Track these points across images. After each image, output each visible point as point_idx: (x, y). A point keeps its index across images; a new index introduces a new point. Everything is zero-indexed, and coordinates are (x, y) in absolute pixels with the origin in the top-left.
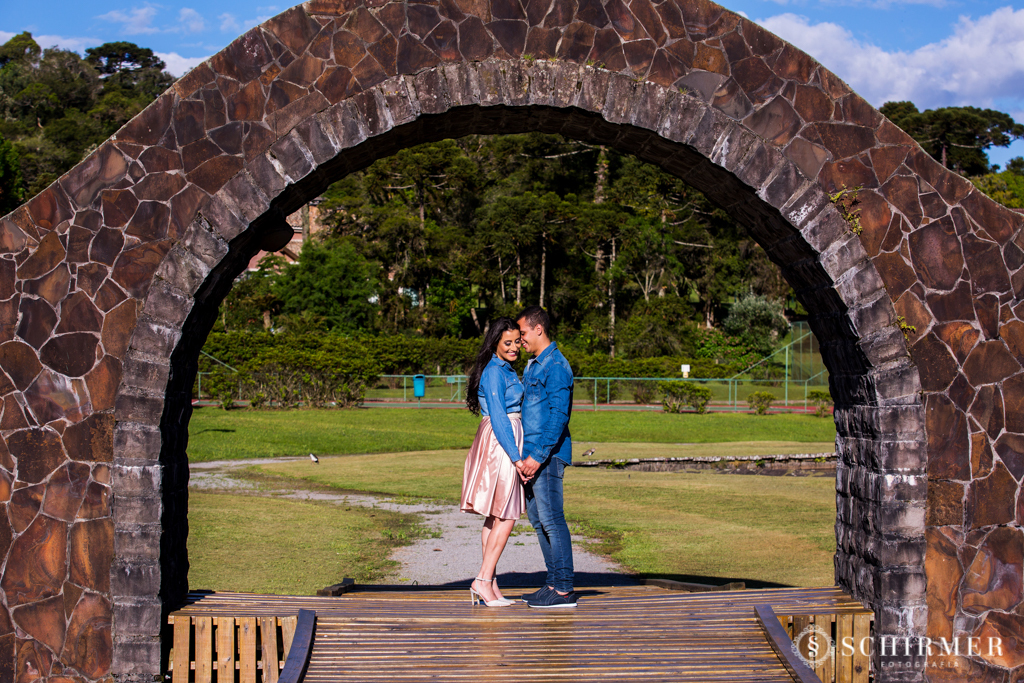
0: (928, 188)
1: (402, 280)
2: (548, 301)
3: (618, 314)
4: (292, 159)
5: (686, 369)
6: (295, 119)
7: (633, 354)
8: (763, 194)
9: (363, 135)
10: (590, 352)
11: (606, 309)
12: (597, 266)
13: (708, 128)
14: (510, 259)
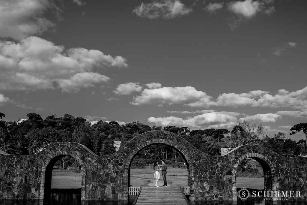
0: (194, 150)
1: (149, 152)
2: (167, 155)
3: (176, 156)
4: (140, 148)
5: (184, 164)
6: (140, 144)
7: (178, 162)
8: (179, 150)
9: (146, 146)
10: (173, 161)
11: (175, 156)
12: (174, 150)
13: (175, 145)
14: (162, 150)
